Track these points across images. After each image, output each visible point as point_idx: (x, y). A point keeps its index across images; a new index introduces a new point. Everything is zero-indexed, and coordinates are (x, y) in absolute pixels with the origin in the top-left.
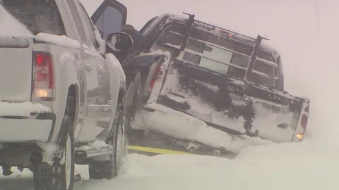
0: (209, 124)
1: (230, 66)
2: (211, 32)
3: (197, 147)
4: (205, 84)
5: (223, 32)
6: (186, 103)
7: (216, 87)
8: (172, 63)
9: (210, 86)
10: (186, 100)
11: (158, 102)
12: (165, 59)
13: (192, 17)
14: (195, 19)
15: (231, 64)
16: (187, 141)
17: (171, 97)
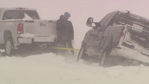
0: (142, 53)
1: (143, 31)
2: (136, 18)
3: (137, 62)
4: (140, 38)
5: (140, 18)
6: (133, 45)
7: (144, 39)
8: (127, 30)
9: (142, 39)
10: (133, 44)
11: (122, 45)
12: (125, 28)
13: (129, 12)
14: (130, 13)
15: (143, 30)
16: (133, 60)
17: (127, 43)
